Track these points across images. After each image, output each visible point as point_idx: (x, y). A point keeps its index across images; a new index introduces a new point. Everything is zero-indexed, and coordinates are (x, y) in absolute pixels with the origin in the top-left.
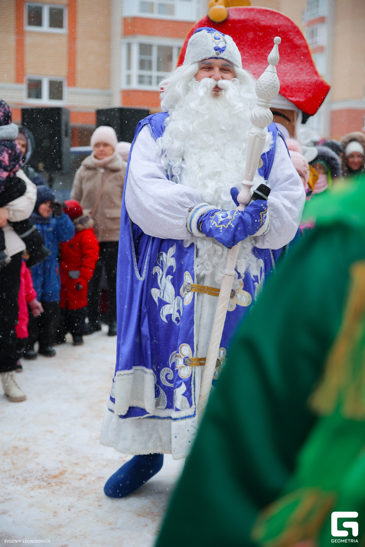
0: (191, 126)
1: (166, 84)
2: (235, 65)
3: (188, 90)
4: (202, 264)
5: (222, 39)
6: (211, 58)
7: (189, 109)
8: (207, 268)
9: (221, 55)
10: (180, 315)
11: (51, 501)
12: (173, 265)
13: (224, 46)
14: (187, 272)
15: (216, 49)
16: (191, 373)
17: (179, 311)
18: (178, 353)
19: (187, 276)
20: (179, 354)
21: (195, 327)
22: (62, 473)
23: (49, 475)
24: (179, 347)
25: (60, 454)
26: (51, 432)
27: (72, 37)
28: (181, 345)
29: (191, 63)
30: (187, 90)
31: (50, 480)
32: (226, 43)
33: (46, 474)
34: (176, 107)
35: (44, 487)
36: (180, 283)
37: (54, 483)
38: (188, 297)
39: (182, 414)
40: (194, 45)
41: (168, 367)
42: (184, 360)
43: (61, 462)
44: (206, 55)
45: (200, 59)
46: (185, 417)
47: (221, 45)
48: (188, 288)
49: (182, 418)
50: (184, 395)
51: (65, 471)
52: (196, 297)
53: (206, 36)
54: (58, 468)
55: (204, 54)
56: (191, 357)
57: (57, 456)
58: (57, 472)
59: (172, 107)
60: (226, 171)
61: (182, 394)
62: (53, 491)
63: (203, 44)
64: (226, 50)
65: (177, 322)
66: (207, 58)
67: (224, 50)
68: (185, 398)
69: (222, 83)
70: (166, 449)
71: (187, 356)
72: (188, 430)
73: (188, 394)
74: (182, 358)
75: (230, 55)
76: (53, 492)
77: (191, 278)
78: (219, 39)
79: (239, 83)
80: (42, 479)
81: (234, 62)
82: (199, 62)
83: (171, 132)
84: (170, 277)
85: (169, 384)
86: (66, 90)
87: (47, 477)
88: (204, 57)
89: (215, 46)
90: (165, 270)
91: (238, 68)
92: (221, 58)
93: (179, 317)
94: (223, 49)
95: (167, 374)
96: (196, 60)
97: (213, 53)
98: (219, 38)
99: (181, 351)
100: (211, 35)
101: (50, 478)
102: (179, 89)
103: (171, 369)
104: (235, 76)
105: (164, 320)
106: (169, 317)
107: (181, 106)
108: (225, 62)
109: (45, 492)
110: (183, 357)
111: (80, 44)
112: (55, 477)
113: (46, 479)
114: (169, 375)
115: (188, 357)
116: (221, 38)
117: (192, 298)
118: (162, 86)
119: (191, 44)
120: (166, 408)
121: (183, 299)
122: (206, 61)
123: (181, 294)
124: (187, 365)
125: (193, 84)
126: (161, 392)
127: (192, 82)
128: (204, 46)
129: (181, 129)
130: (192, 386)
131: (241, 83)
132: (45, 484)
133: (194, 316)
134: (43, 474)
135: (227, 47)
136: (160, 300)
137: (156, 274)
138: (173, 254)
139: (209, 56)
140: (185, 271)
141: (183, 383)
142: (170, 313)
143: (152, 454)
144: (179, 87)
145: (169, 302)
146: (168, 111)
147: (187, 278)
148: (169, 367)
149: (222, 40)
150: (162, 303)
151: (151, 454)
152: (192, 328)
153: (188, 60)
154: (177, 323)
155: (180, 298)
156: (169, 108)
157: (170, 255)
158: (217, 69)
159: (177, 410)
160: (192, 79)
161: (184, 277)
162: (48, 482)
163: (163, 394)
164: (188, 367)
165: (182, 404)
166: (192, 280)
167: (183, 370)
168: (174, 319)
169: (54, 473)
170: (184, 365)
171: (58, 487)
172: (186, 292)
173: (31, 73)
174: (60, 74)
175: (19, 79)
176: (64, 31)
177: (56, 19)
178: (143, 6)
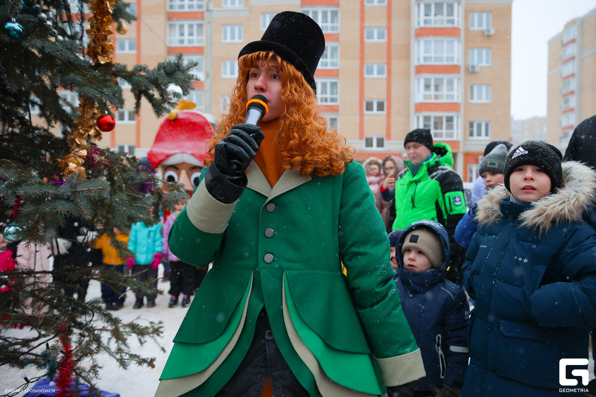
27: (389, 115)
86: (386, 142)
111: (393, 119)
173: (367, 135)
174: (382, 134)
175: (361, 138)
176: (384, 113)
177: (381, 107)
178: (425, 97)
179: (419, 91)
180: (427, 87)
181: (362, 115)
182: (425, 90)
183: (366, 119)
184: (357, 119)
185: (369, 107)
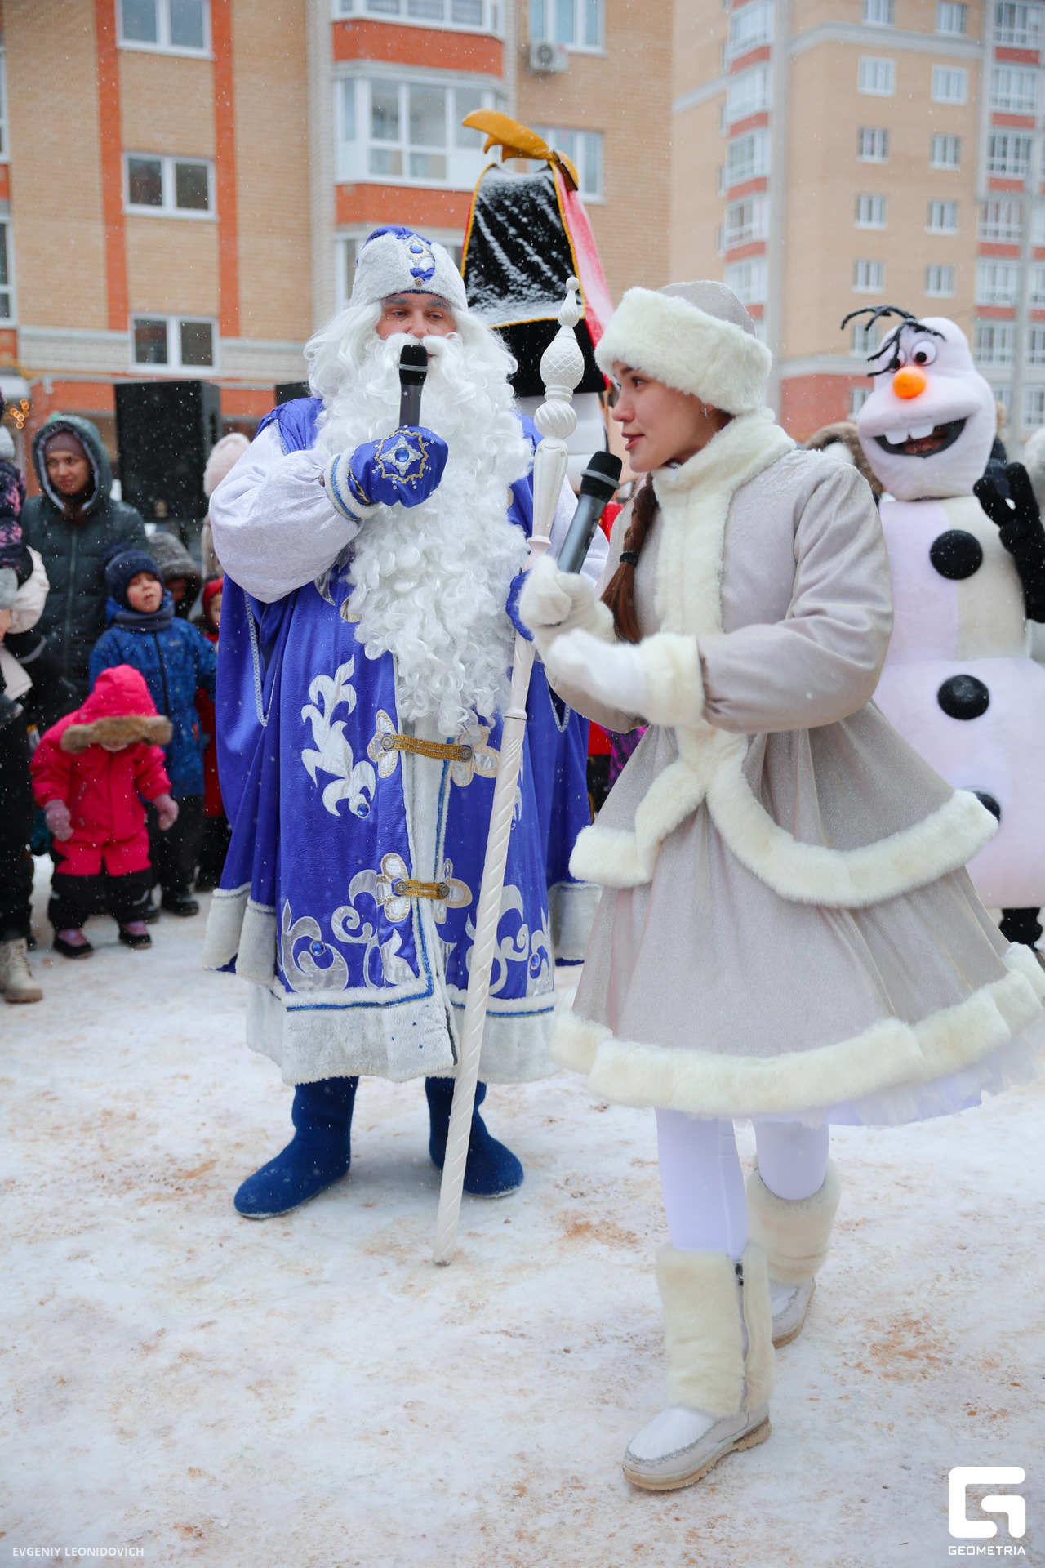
0: (370, 429)
1: (318, 345)
2: (454, 305)
3: (364, 357)
4: (410, 696)
5: (425, 252)
6: (405, 292)
7: (365, 397)
8: (418, 704)
9: (426, 286)
10: (368, 800)
11: (181, 1228)
12: (349, 701)
13: (430, 266)
14: (381, 711)
15: (416, 273)
16: (409, 909)
17: (365, 791)
18: (380, 872)
19: (381, 719)
20: (383, 875)
21: (408, 817)
22: (207, 1167)
23: (180, 1170)
24: (380, 861)
25: (204, 1124)
26: (186, 1077)
27: (228, 227)
28: (385, 856)
29: (365, 301)
30: (362, 356)
31: (181, 1181)
32: (434, 260)
33: (173, 1169)
34: (340, 392)
35: (169, 1198)
36: (367, 734)
37: (191, 1188)
38: (387, 763)
39: (400, 992)
40: (371, 263)
41: (347, 903)
42: (393, 885)
43: (206, 1142)
44: (395, 285)
45: (384, 294)
46: (408, 999)
47: (425, 265)
48: (387, 743)
49: (400, 1001)
50: (398, 954)
51: (213, 1162)
52: (404, 760)
53: (394, 246)
54: (198, 1155)
55: (392, 284)
56: (406, 879)
57: (198, 1130)
58: (197, 1164)
59: (334, 392)
60: (446, 513)
61: (395, 952)
62: (188, 1205)
63: (389, 262)
64: (435, 274)
65: (362, 814)
66: (399, 292)
67: (431, 275)
68: (402, 962)
69: (430, 342)
70: (356, 1066)
71: (399, 876)
72: (412, 1023)
73: (408, 953)
74: (389, 883)
75: (443, 285)
76: (188, 1208)
77: (391, 722)
78: (420, 252)
79: (461, 342)
80: (165, 1179)
81: (453, 299)
82: (382, 299)
83: (330, 441)
84: (340, 725)
85: (351, 938)
86: (219, 344)
87: (174, 1176)
88: (392, 290)
89: (412, 266)
90: (329, 710)
91: (459, 311)
92: (423, 292)
93: (366, 803)
94: (429, 273)
95: (346, 919)
96: (377, 296)
97: (410, 282)
98: (419, 249)
99: (385, 870)
100: (404, 243)
101: (180, 1178)
102: (346, 356)
103: (355, 907)
104: (454, 328)
105: (332, 809)
106: (343, 804)
107: (350, 391)
108: (434, 298)
109: (170, 1209)
110: (390, 881)
111: (245, 244)
112: (191, 1175)
113: (172, 1180)
114: (350, 920)
115: (399, 880)
116: (424, 249)
117: (395, 761)
118: (310, 350)
119: (364, 261)
120: (348, 986)
121: (375, 766)
122: (398, 299)
123: (370, 757)
124: (400, 896)
125: (374, 345)
126: (335, 956)
127: (373, 342)
128: (392, 266)
129: (350, 435)
130: (416, 936)
131: (465, 341)
132: (171, 1190)
133: (405, 797)
134: (167, 1169)
135: (436, 269)
136: (320, 773)
137: (309, 719)
138: (348, 677)
139: (403, 288)
140: (378, 709)
141: (395, 931)
142: (346, 796)
143: (327, 1079)
144: (345, 352)
145: (342, 776)
146: (323, 397)
147: (383, 722)
148: (350, 905)
149: (427, 253)
150: (326, 778)
151: (324, 1080)
152: (402, 822)
153: (360, 296)
154: (363, 816)
155: (368, 764)
156: (325, 393)
157: (340, 680)
158: (418, 315)
159: (390, 985)
160: (373, 335)
161: (377, 722)
162: (176, 1187)
163: (340, 959)
164: (401, 898)
165: (396, 975)
166: (392, 726)
167: (392, 904)
168: (353, 807)
169: (190, 1167)
170: (393, 896)
171: (198, 1197)
172: (383, 752)
173: (143, 308)
174: (205, 310)
175: (116, 321)
176: (210, 215)
177: (192, 192)
178: (379, 158)
179: (350, 135)
180: (383, 117)
181: (114, 219)
182: (377, 134)
183: (133, 236)
184: (97, 233)
185: (147, 188)
